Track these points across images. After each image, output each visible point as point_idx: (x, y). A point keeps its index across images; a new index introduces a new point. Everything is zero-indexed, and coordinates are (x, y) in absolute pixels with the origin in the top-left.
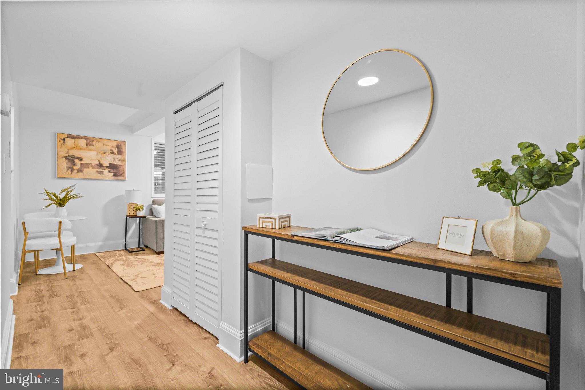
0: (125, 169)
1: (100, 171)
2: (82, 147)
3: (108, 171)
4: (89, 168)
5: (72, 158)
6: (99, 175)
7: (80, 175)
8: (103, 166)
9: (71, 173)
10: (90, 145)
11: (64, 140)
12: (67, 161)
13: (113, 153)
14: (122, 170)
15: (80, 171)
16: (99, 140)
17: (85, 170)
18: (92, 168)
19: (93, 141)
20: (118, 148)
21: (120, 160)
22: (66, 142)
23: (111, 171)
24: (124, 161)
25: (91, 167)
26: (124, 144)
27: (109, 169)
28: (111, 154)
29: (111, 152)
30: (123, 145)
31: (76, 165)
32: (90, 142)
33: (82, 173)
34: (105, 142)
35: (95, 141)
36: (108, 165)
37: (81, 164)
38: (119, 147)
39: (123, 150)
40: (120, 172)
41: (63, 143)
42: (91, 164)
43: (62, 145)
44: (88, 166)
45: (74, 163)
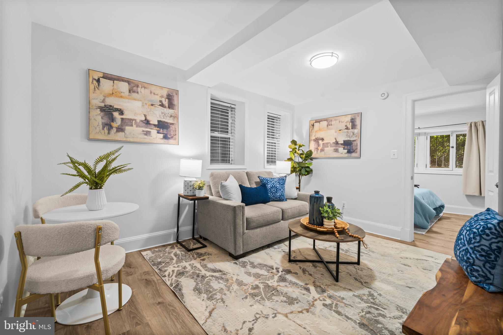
0: (177, 129)
1: (147, 132)
2: (123, 94)
3: (156, 131)
4: (132, 125)
5: (109, 109)
6: (145, 137)
7: (120, 136)
8: (150, 124)
9: (109, 133)
10: (134, 92)
11: (98, 81)
12: (102, 114)
13: (162, 105)
14: (173, 131)
15: (120, 129)
16: (145, 85)
17: (128, 128)
18: (137, 126)
19: (138, 86)
20: (168, 99)
21: (171, 116)
22: (101, 84)
23: (161, 132)
24: (175, 117)
25: (135, 124)
26: (176, 94)
27: (158, 128)
28: (160, 107)
29: (161, 104)
30: (174, 94)
31: (116, 121)
32: (134, 88)
33: (123, 133)
34: (153, 89)
35: (140, 86)
36: (156, 123)
37: (122, 119)
38: (170, 97)
39: (175, 102)
40: (171, 133)
41: (97, 86)
42: (135, 120)
43: (96, 89)
44: (131, 122)
45: (112, 117)
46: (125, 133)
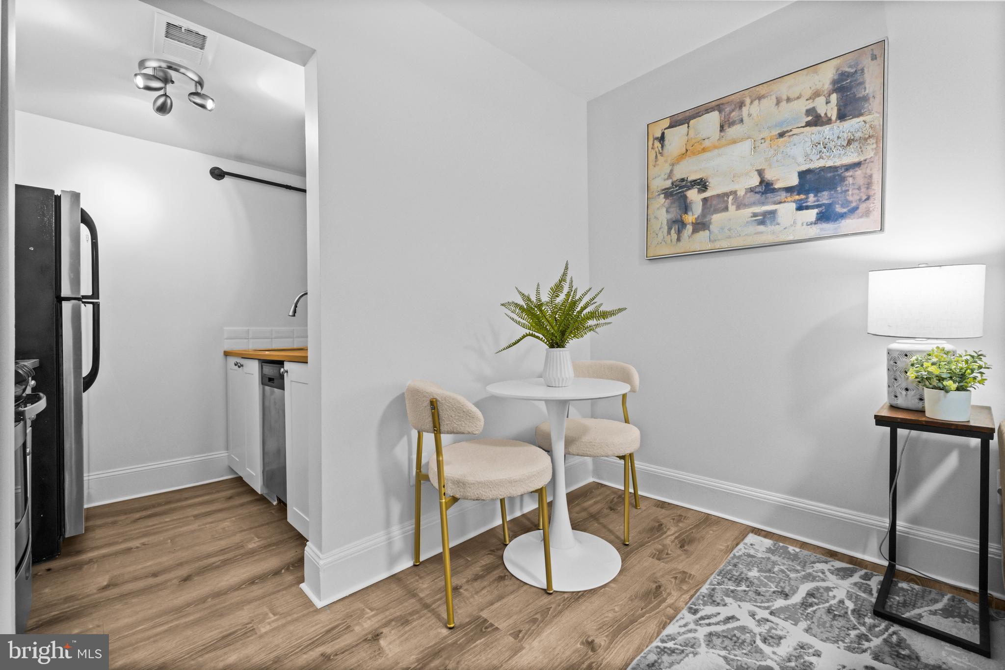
0: (877, 177)
1: (765, 214)
2: (707, 143)
3: (794, 206)
4: (726, 209)
5: (681, 187)
6: (761, 228)
7: (701, 241)
8: (774, 190)
10: (732, 124)
11: (662, 138)
13: (816, 120)
14: (860, 188)
15: (701, 225)
16: (762, 90)
17: (717, 219)
18: (738, 208)
19: (743, 105)
20: (842, 88)
21: (849, 142)
22: (666, 142)
23: (809, 204)
24: (871, 137)
25: (732, 204)
26: (876, 59)
27: (799, 194)
28: (808, 128)
29: (810, 118)
30: (867, 63)
31: (691, 209)
32: (733, 114)
33: (707, 232)
34: (783, 89)
35: (749, 100)
36: (795, 182)
38: (846, 83)
39: (870, 87)
40: (850, 198)
41: (660, 149)
42: (735, 193)
43: (659, 155)
44: (724, 201)
45: (685, 204)
46: (709, 231)
